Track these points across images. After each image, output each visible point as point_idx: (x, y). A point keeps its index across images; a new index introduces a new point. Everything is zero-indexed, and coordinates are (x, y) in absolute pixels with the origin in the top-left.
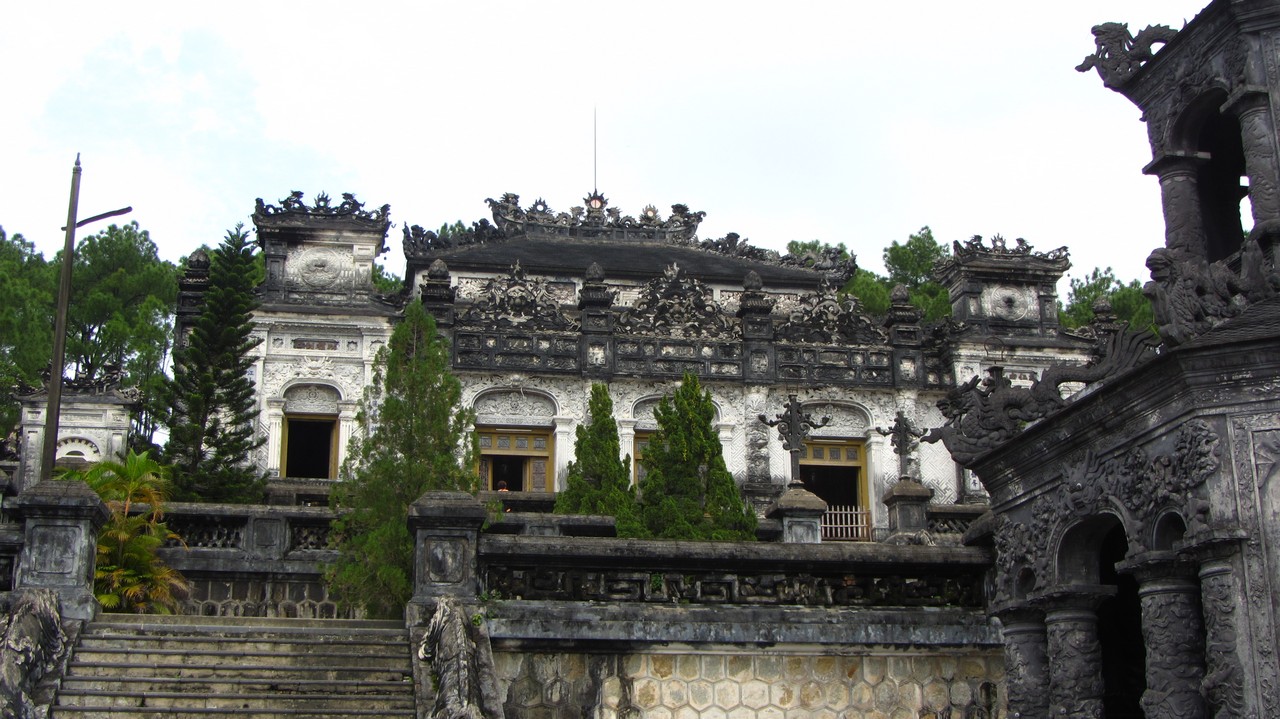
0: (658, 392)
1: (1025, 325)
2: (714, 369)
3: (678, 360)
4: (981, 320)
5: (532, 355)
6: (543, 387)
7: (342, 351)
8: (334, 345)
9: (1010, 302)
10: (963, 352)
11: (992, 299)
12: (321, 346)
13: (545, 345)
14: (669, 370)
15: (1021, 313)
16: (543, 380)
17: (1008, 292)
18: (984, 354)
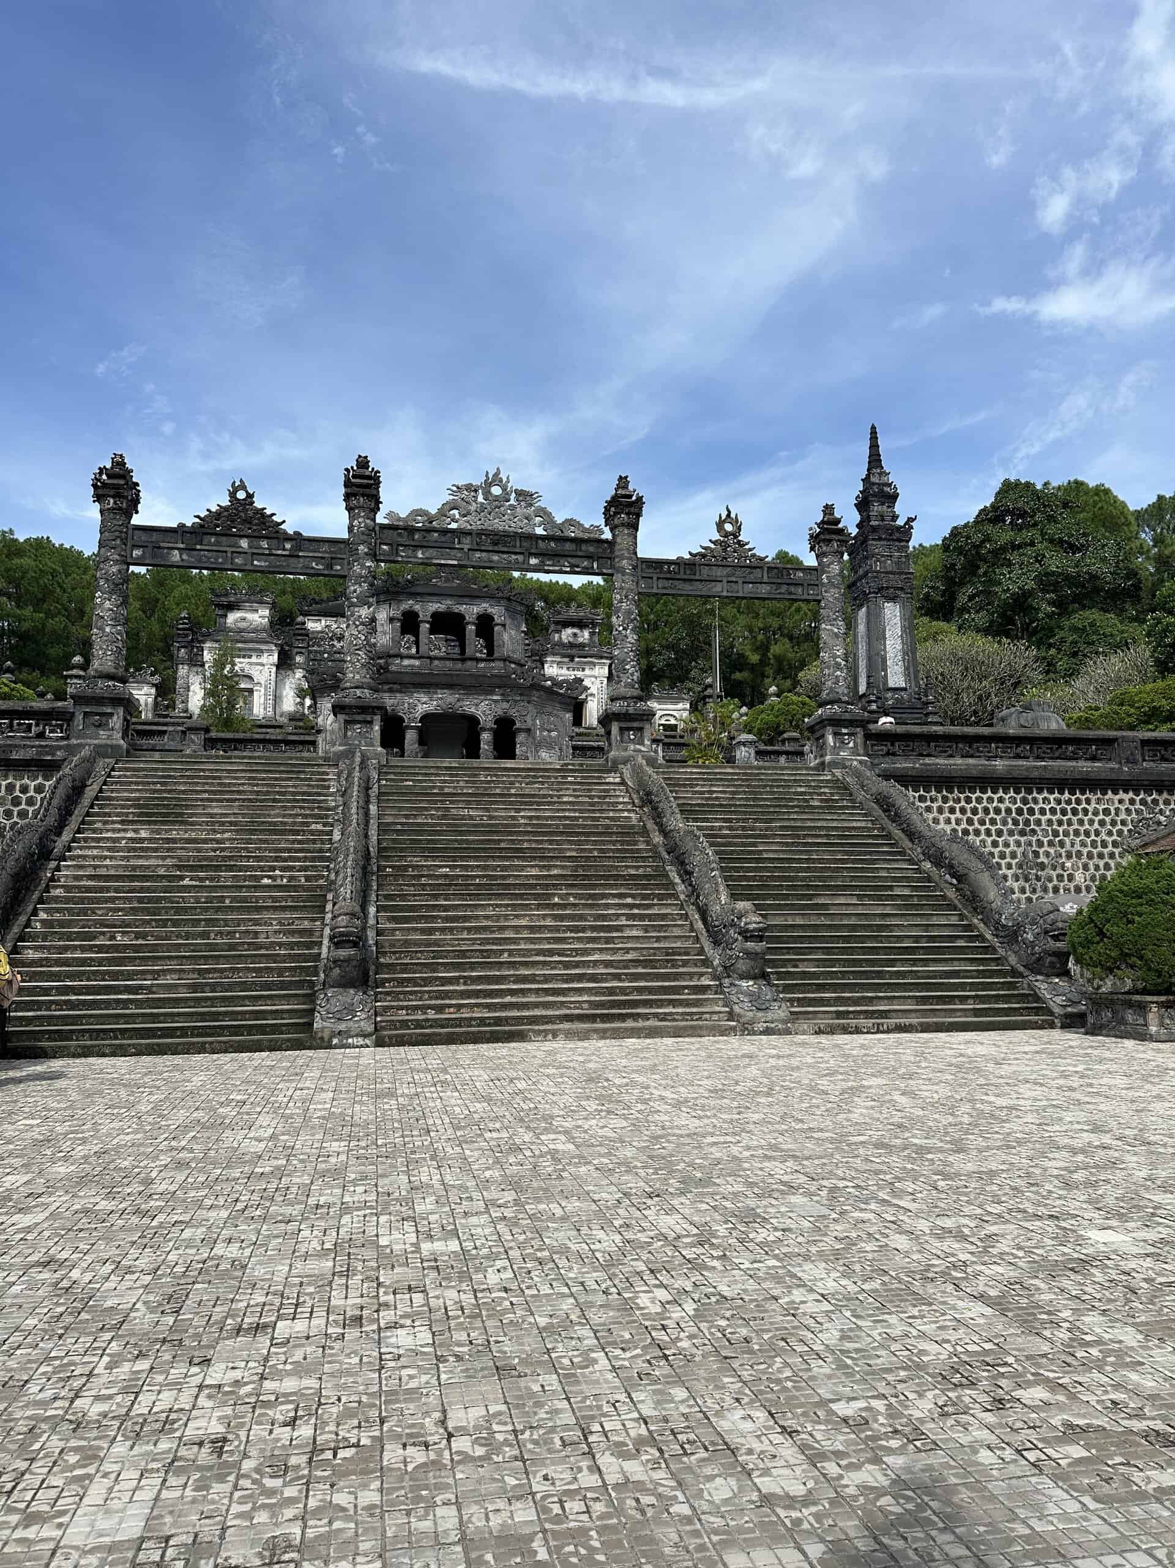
1: (582, 646)
4: (560, 644)
7: (254, 659)
8: (250, 657)
9: (575, 635)
10: (548, 659)
11: (567, 635)
12: (244, 657)
15: (581, 640)
17: (575, 630)
18: (559, 660)
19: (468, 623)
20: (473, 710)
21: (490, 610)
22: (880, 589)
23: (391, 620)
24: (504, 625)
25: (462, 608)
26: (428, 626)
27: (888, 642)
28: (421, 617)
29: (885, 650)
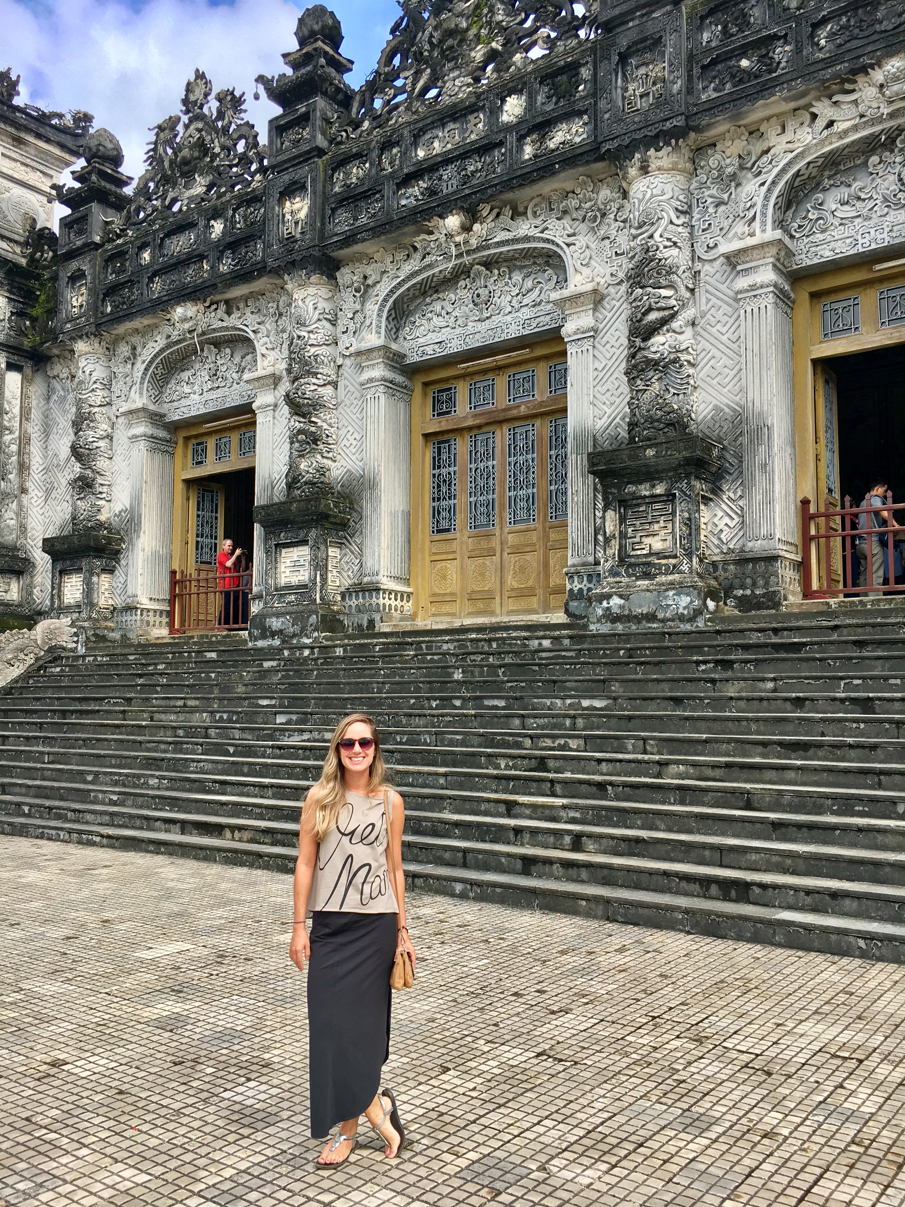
0: (428, 260)
2: (528, 151)
3: (446, 160)
5: (201, 257)
6: (233, 321)
13: (218, 227)
14: (431, 192)
16: (230, 307)
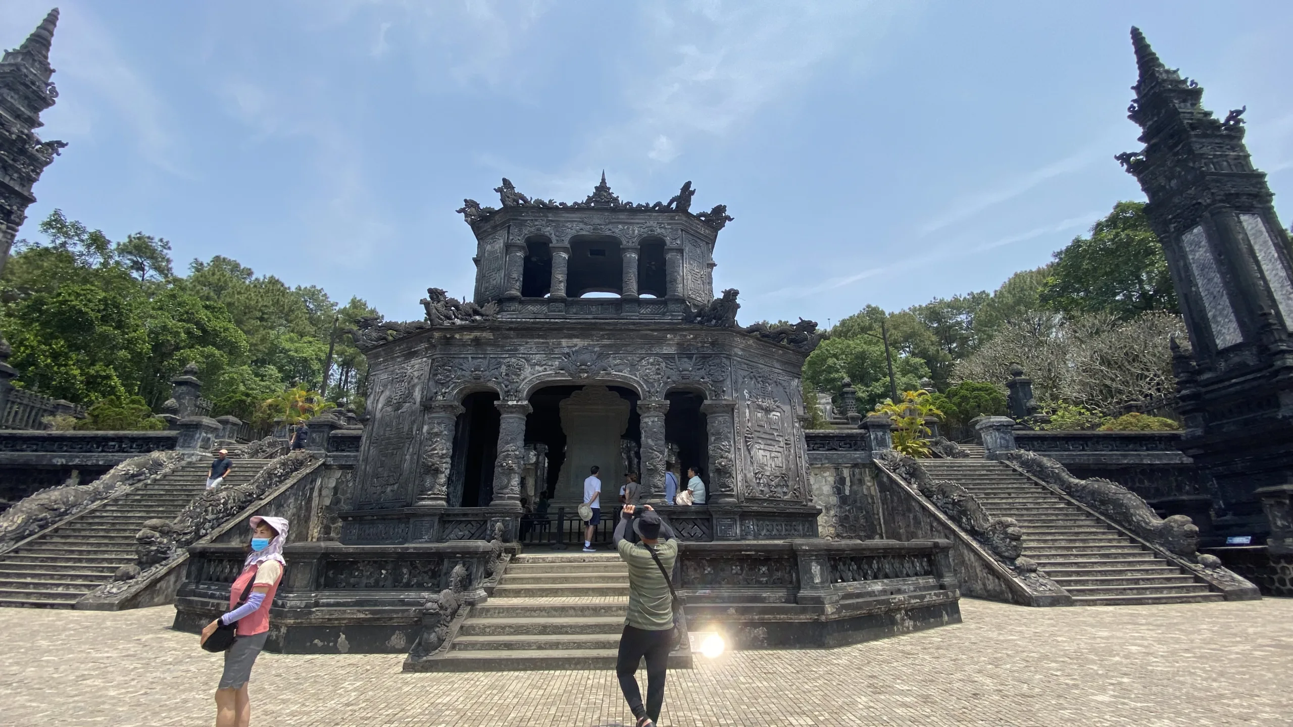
19: (626, 249)
20: (626, 373)
21: (659, 231)
22: (1229, 197)
23: (508, 247)
24: (681, 251)
25: (618, 230)
26: (565, 255)
27: (1264, 267)
28: (554, 243)
29: (1263, 277)
